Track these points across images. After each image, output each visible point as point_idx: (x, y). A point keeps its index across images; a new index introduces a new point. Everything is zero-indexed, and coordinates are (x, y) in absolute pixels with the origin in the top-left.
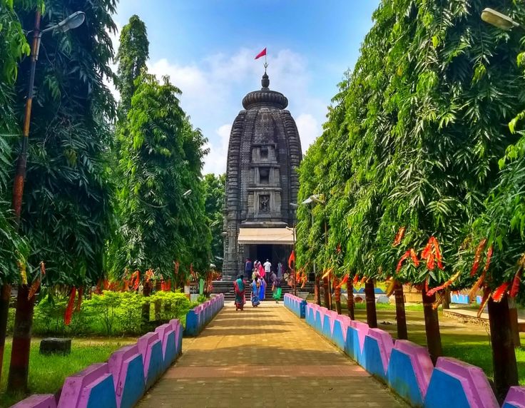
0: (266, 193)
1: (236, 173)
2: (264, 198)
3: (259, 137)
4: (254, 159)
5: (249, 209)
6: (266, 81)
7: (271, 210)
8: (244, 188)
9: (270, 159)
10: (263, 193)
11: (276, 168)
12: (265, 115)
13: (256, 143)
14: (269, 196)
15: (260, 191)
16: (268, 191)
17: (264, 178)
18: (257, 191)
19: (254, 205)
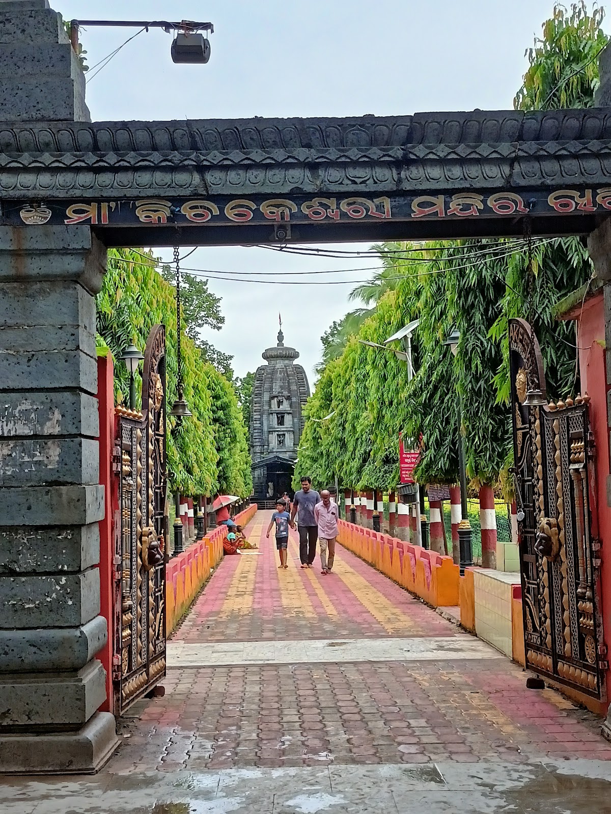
0: (282, 433)
1: (259, 417)
2: (281, 436)
3: (276, 389)
4: (272, 406)
5: (270, 444)
6: (280, 337)
7: (286, 446)
8: (265, 429)
9: (285, 406)
10: (280, 433)
11: (289, 413)
12: (280, 371)
13: (275, 394)
14: (284, 435)
15: (278, 431)
16: (284, 431)
17: (281, 422)
18: (275, 431)
19: (274, 442)
